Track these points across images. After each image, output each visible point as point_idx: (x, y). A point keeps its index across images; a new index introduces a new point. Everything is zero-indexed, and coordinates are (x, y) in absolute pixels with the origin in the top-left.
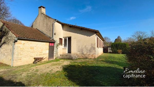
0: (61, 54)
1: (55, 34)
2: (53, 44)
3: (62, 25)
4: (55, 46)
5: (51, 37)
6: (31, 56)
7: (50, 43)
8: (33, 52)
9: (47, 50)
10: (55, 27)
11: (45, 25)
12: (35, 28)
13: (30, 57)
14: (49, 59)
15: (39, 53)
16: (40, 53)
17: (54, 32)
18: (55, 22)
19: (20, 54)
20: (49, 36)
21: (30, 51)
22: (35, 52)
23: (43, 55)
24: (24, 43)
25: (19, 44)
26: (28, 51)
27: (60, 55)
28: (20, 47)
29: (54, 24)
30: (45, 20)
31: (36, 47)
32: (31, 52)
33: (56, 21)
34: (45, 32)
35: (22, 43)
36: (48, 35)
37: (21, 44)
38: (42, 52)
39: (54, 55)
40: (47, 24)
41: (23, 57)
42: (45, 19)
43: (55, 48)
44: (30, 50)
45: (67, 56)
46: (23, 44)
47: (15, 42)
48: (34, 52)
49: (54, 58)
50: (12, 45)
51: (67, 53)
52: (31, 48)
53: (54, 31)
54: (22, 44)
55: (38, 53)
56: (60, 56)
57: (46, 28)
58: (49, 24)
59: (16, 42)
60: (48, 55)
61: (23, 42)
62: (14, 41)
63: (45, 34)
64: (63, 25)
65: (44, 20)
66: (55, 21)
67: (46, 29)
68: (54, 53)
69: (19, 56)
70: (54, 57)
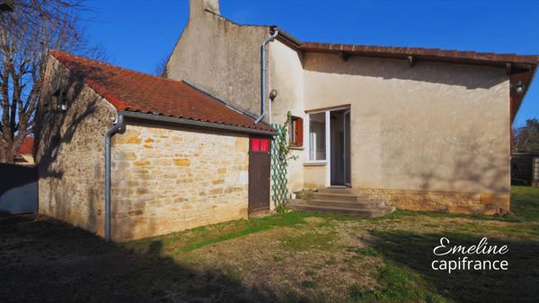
0: (299, 189)
1: (272, 98)
2: (266, 141)
3: (298, 53)
4: (274, 152)
5: (255, 110)
6: (181, 200)
7: (254, 140)
8: (185, 181)
9: (240, 169)
10: (270, 65)
11: (222, 62)
12: (179, 79)
13: (176, 201)
14: (249, 212)
15: (211, 184)
16: (215, 183)
17: (267, 88)
18: (272, 40)
19: (134, 189)
20: (245, 106)
21: (175, 177)
22: (196, 179)
23: (228, 195)
24: (150, 140)
25: (129, 142)
26: (166, 176)
27: (297, 193)
28: (134, 155)
29: (267, 51)
30: (222, 39)
31: (196, 155)
32: (178, 182)
33: (276, 33)
34: (225, 93)
35: (139, 137)
36: (239, 103)
37: (138, 141)
38: (222, 181)
39: (272, 193)
40: (231, 57)
41: (147, 203)
42: (223, 32)
43: (272, 163)
44: (175, 169)
45: (330, 197)
46: (146, 141)
47: (112, 134)
48: (191, 181)
49: (272, 207)
50: (100, 150)
51: (328, 184)
52: (177, 162)
53: (266, 82)
54: (143, 143)
55: (205, 184)
56: (298, 197)
57: (228, 73)
58: (242, 54)
59: (117, 135)
60: (246, 192)
61: (145, 132)
62: (107, 130)
63: (223, 100)
64: (305, 53)
65: (215, 37)
66: (272, 34)
67: (228, 77)
68: (272, 183)
69: (131, 198)
70: (272, 203)
